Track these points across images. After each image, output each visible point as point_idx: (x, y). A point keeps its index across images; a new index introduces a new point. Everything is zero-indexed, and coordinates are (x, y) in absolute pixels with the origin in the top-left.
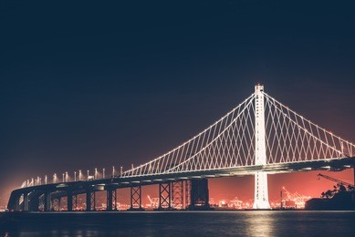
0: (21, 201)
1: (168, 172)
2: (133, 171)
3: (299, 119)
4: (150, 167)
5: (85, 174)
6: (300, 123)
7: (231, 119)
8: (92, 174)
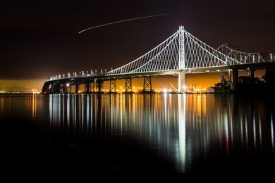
0: (50, 87)
1: (131, 73)
2: (112, 72)
3: (203, 44)
4: (122, 70)
5: (85, 73)
6: (203, 47)
7: (167, 44)
8: (90, 73)
